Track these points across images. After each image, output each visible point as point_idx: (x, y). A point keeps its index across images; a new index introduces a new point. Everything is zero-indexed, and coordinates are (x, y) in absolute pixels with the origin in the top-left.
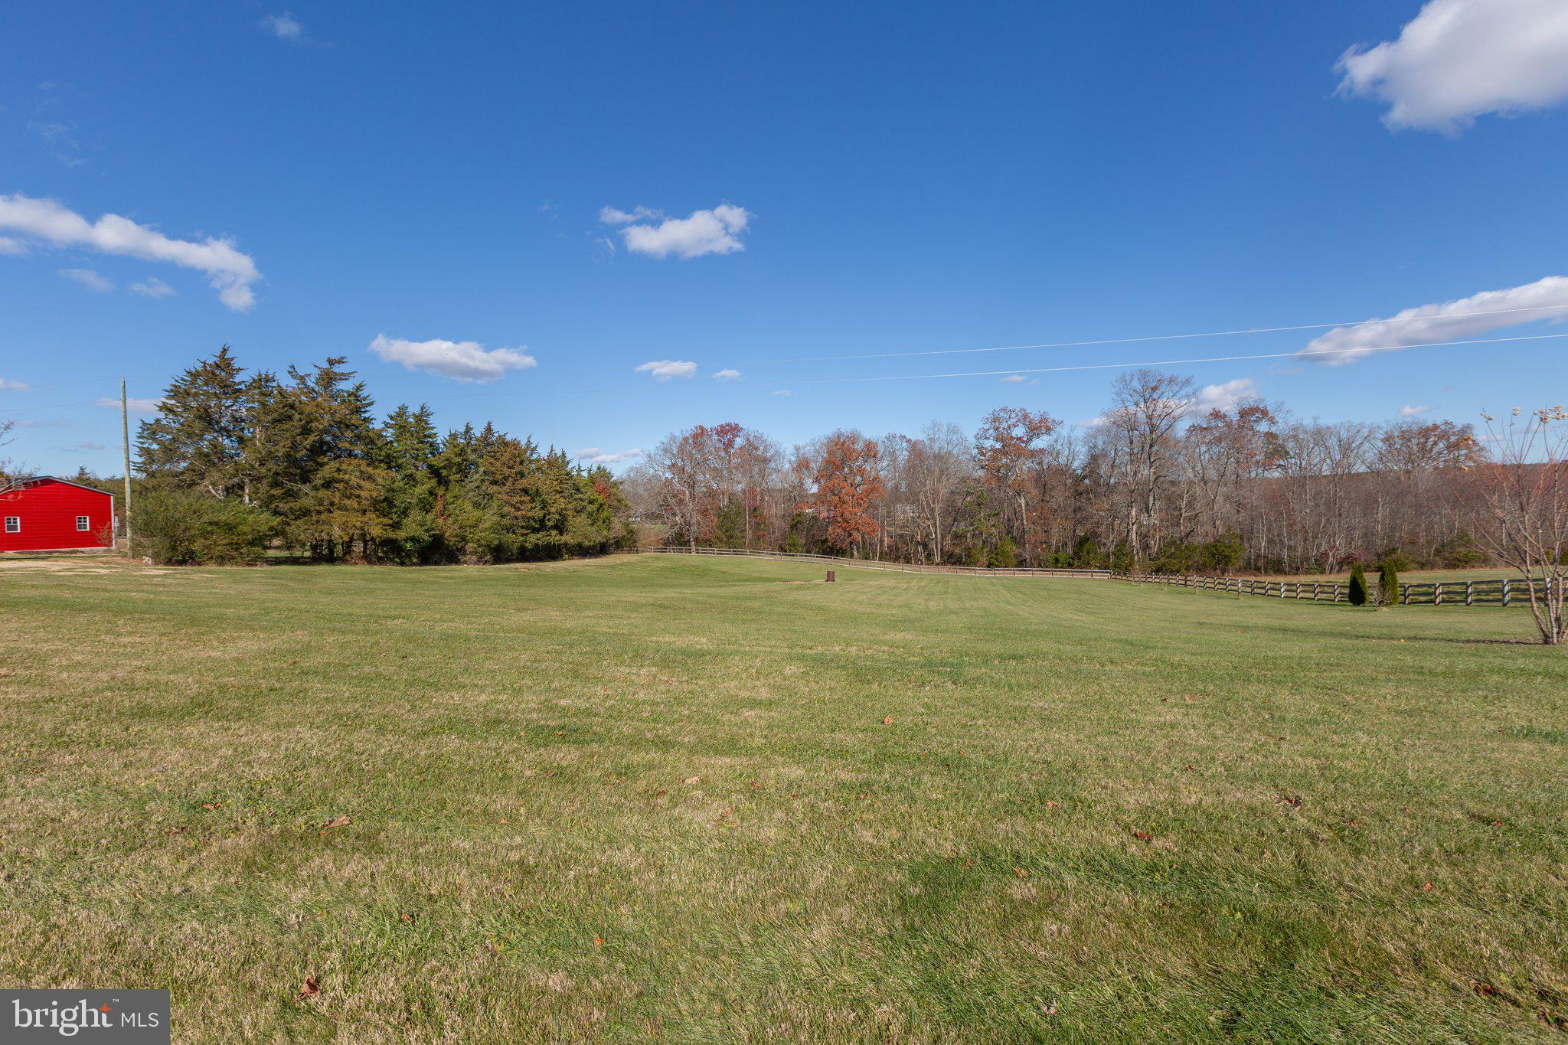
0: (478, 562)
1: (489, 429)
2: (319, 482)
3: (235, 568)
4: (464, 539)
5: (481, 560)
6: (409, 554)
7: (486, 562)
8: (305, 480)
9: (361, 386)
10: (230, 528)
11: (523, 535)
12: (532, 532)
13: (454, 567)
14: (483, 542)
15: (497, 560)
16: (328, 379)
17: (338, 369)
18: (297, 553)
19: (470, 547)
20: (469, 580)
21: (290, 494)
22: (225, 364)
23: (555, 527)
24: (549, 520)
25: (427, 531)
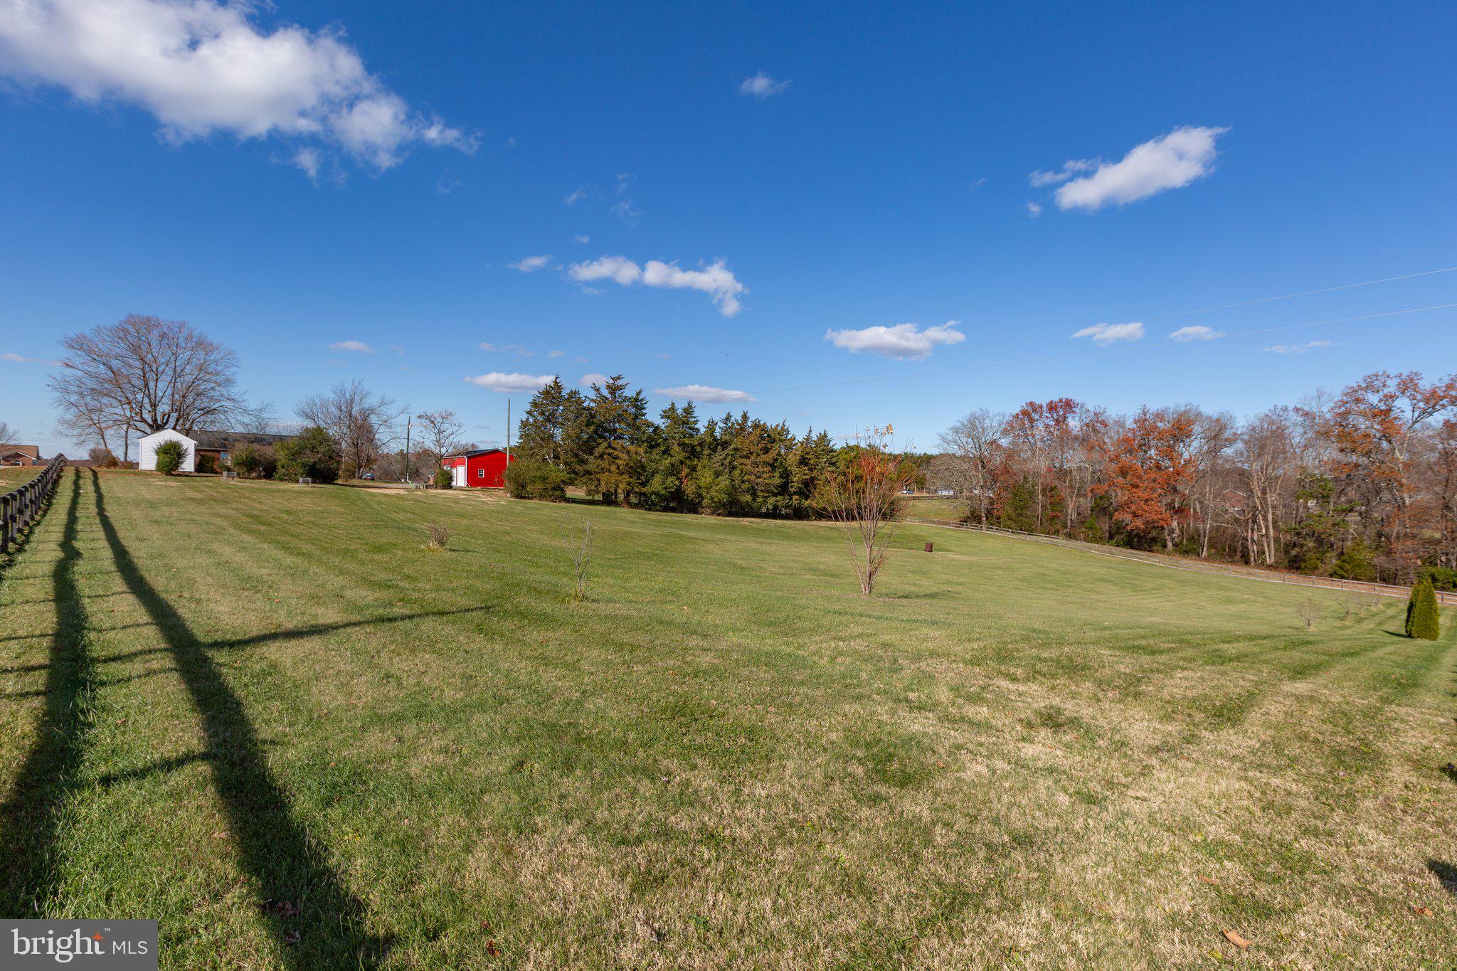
0: (713, 513)
1: (745, 417)
2: (597, 454)
3: (545, 502)
4: (700, 495)
5: (715, 512)
6: (654, 504)
7: (719, 515)
8: (591, 454)
9: (640, 392)
10: (544, 479)
11: (764, 497)
12: (772, 495)
13: (693, 516)
14: (716, 500)
15: (731, 514)
16: (613, 389)
17: (620, 382)
18: (596, 498)
19: (705, 502)
20: (707, 527)
21: (582, 462)
22: (557, 386)
23: (800, 493)
24: (792, 487)
25: (665, 488)
